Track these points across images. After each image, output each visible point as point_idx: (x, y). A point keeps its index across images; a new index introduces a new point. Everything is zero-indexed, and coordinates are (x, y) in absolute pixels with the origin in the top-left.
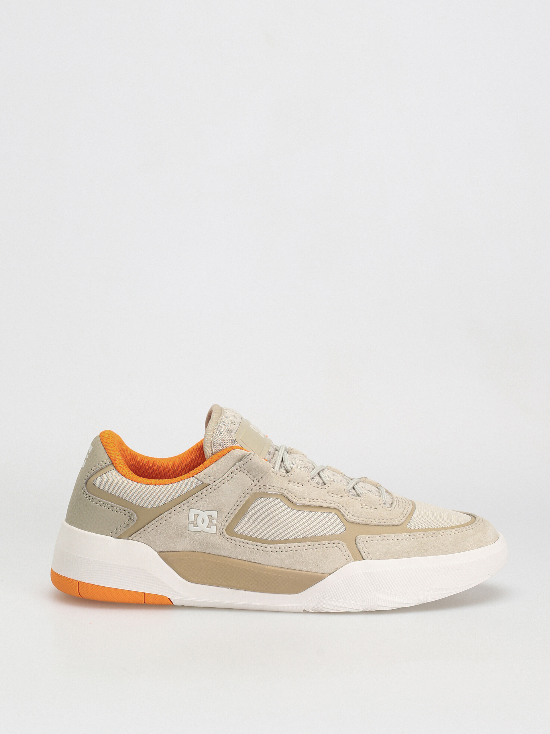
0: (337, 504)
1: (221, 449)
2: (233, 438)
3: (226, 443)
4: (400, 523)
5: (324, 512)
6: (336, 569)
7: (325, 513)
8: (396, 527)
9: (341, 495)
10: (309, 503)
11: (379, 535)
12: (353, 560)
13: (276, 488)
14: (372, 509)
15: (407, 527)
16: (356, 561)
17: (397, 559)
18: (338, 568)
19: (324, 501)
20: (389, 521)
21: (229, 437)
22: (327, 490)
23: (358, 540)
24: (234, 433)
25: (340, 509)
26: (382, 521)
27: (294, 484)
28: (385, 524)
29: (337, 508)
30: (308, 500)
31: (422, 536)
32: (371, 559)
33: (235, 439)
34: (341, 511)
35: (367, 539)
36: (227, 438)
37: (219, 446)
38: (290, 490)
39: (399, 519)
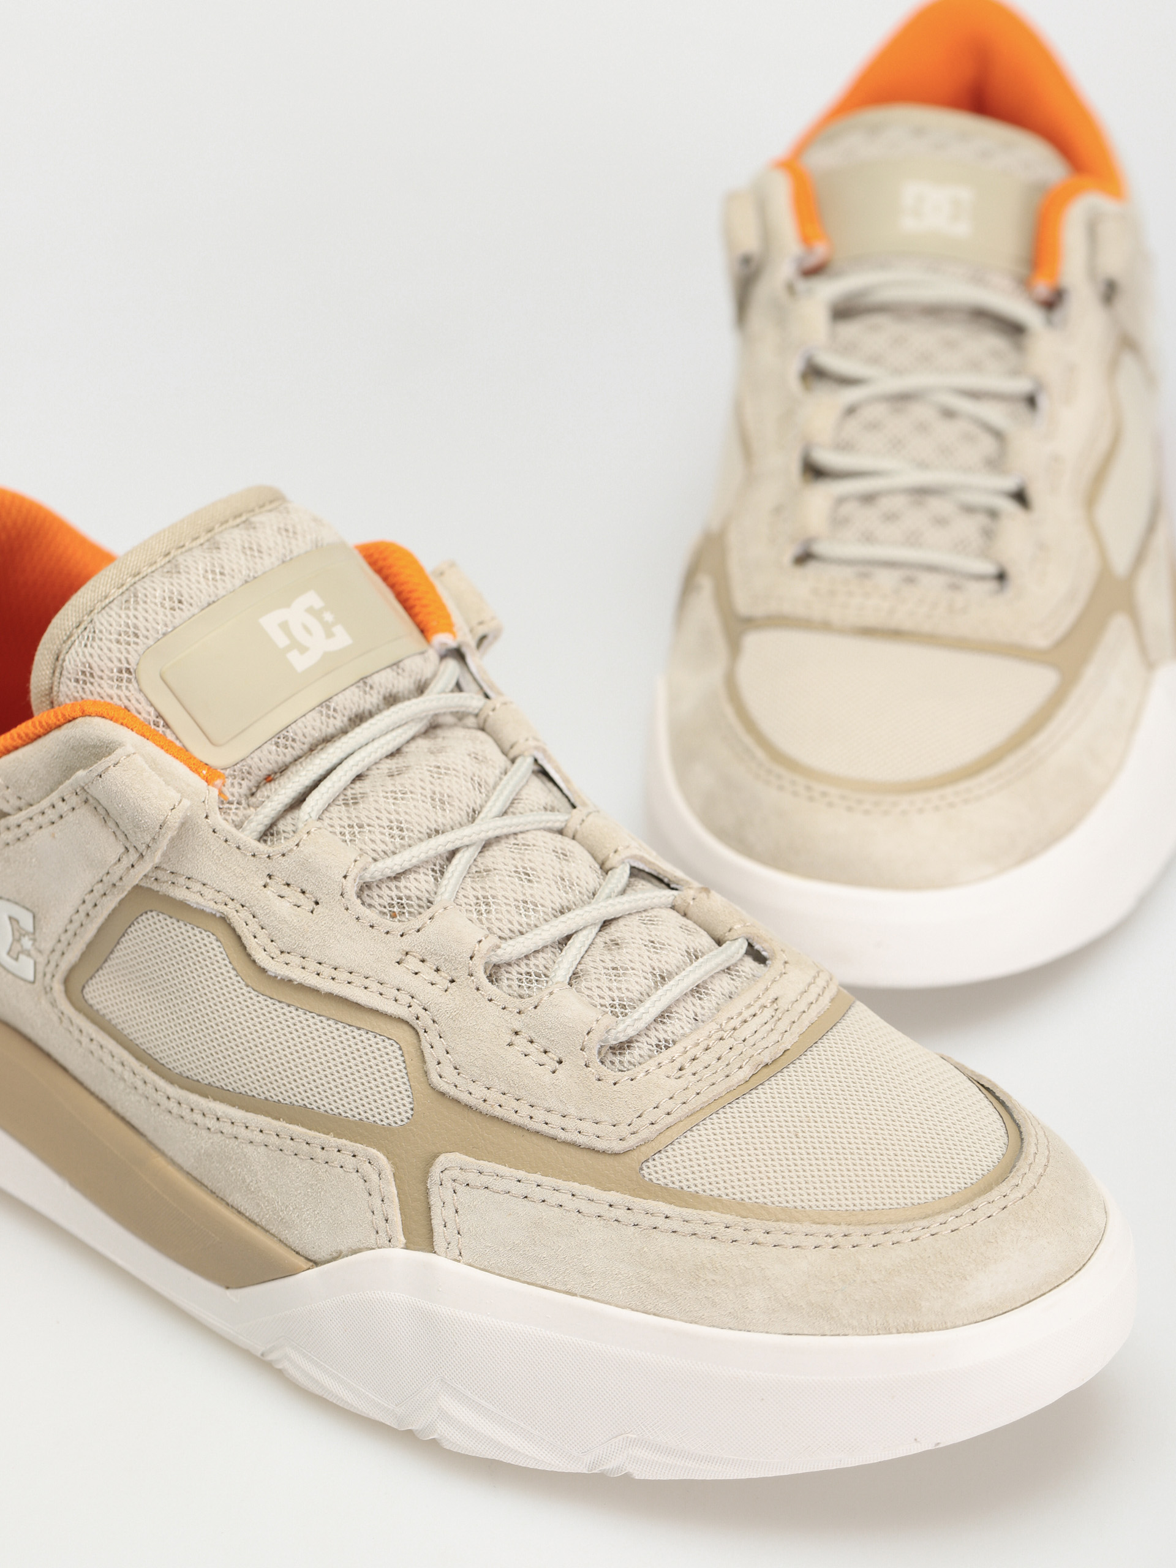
0: (417, 1010)
1: (76, 694)
2: (128, 663)
3: (97, 678)
4: (618, 1146)
5: (359, 1029)
6: (335, 1254)
7: (361, 1032)
8: (601, 1157)
9: (454, 975)
10: (312, 981)
11: (521, 1174)
12: (403, 1240)
13: (209, 893)
14: (544, 1058)
15: (642, 1169)
16: (406, 1247)
17: (544, 1287)
18: (341, 1252)
19: (374, 986)
20: (582, 1125)
21: (115, 660)
22: (405, 944)
23: (436, 1169)
24: (144, 644)
25: (421, 1032)
26: (555, 1119)
27: (285, 891)
28: (562, 1135)
29: (414, 1022)
30: (313, 966)
31: (674, 1224)
32: (455, 1260)
33: (135, 671)
34: (422, 1037)
35: (472, 1177)
36: (106, 661)
37: (73, 684)
38: (258, 913)
39: (624, 1130)
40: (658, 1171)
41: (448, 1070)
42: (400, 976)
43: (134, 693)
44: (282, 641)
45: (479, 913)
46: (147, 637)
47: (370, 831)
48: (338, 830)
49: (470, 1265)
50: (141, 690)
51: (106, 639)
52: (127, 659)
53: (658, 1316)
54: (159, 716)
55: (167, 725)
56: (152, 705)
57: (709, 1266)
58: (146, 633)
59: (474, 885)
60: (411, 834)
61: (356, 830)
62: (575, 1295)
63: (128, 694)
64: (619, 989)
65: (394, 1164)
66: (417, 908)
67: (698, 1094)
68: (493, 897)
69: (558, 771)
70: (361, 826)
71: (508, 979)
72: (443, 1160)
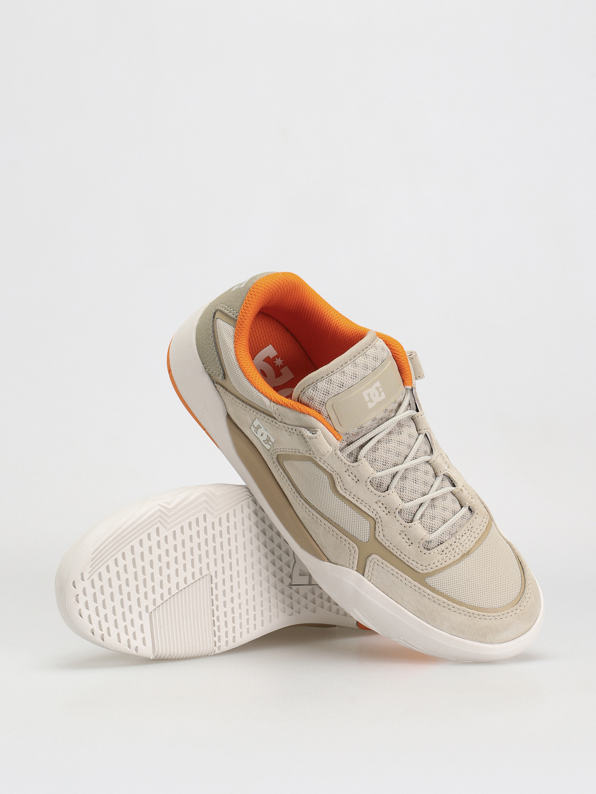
0: (377, 517)
3: (314, 400)
4: (421, 571)
6: (336, 563)
7: (361, 516)
8: (416, 572)
10: (351, 499)
11: (393, 568)
12: (356, 568)
13: (329, 467)
14: (408, 541)
15: (425, 579)
16: (356, 571)
17: (390, 598)
18: (338, 563)
19: (368, 507)
20: (413, 562)
21: (321, 399)
22: (379, 499)
23: (370, 558)
24: (330, 396)
25: (377, 523)
26: (406, 558)
27: (350, 474)
28: (407, 563)
29: (376, 520)
30: (352, 496)
31: (430, 597)
32: (369, 581)
33: (326, 403)
34: (377, 524)
35: (379, 563)
36: (318, 398)
37: (306, 399)
38: (341, 477)
39: (424, 568)
40: (429, 581)
41: (381, 535)
42: (376, 506)
43: (324, 409)
44: (367, 399)
45: (401, 491)
46: (331, 395)
47: (377, 462)
48: (369, 459)
49: (372, 583)
50: (325, 408)
51: (320, 392)
52: (324, 399)
53: (419, 618)
54: (328, 416)
55: (330, 419)
56: (327, 413)
57: (436, 611)
58: (331, 394)
59: (401, 482)
60: (388, 465)
61: (374, 460)
62: (399, 604)
63: (322, 408)
64: (432, 524)
65: (359, 551)
66: (384, 486)
67: (445, 562)
68: (405, 488)
69: (430, 436)
70: (375, 460)
71: (404, 513)
72: (374, 556)
